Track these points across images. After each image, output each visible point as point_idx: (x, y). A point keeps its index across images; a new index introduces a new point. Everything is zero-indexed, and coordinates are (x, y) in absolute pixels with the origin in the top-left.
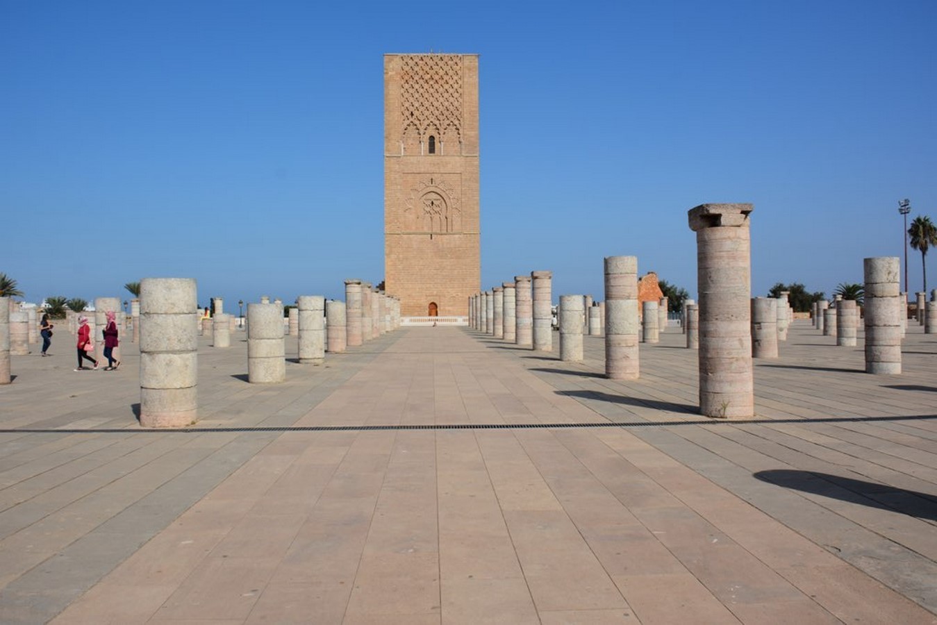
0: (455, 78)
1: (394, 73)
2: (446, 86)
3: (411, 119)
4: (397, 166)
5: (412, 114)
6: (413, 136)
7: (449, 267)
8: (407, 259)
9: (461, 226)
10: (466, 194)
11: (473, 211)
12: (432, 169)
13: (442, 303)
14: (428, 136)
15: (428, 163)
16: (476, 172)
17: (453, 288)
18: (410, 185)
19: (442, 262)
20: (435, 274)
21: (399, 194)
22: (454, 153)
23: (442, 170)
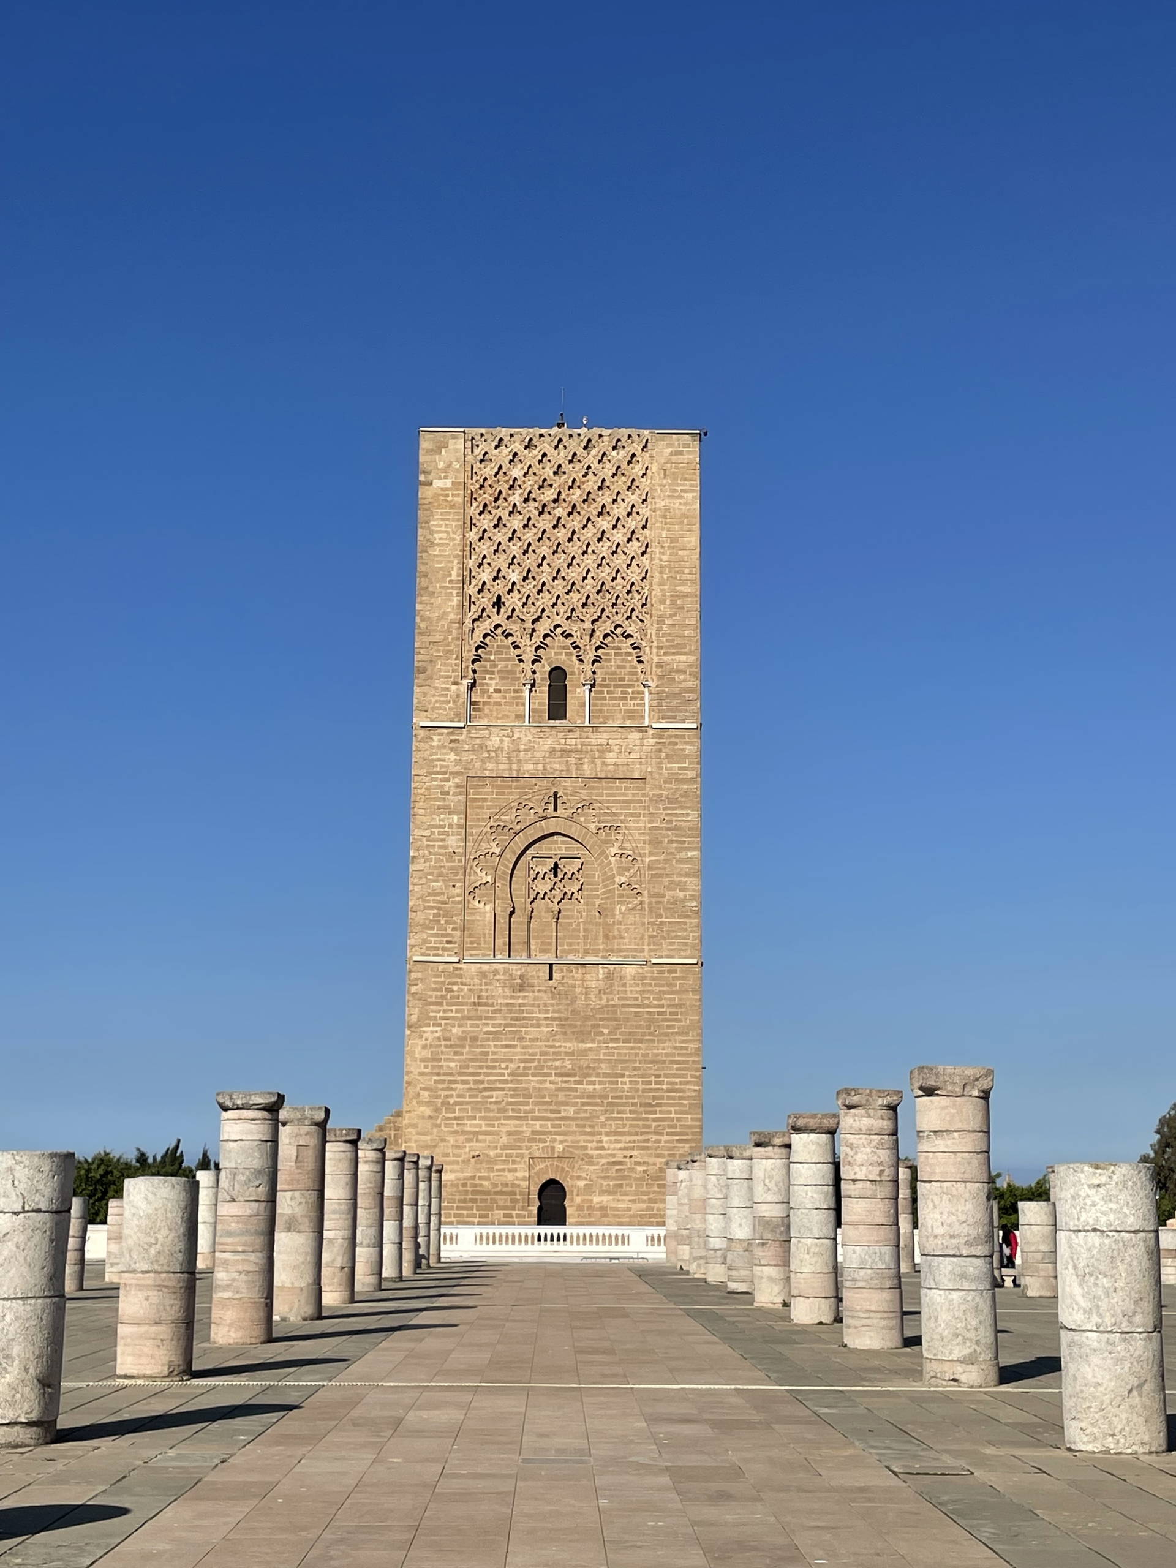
1: (448, 483)
2: (604, 524)
3: (496, 619)
4: (452, 756)
5: (498, 603)
6: (501, 665)
7: (605, 1068)
8: (474, 1039)
9: (642, 938)
10: (661, 842)
11: (681, 895)
12: (556, 767)
13: (581, 1183)
14: (548, 669)
15: (546, 748)
16: (691, 774)
17: (616, 1133)
18: (487, 813)
19: (584, 1052)
20: (558, 1090)
21: (453, 842)
22: (624, 719)
23: (587, 770)
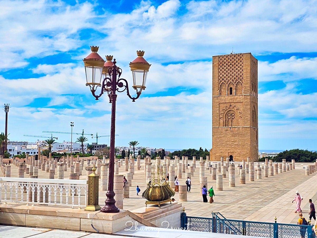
0: (241, 63)
1: (216, 63)
2: (237, 67)
3: (223, 81)
4: (217, 100)
5: (223, 79)
6: (223, 88)
7: (237, 141)
8: (221, 137)
9: (242, 124)
10: (245, 111)
11: (247, 118)
12: (231, 101)
13: (235, 156)
14: (230, 88)
15: (229, 99)
16: (249, 101)
17: (239, 149)
18: (222, 108)
19: (235, 139)
20: (232, 144)
21: (218, 112)
22: (240, 94)
23: (235, 101)
